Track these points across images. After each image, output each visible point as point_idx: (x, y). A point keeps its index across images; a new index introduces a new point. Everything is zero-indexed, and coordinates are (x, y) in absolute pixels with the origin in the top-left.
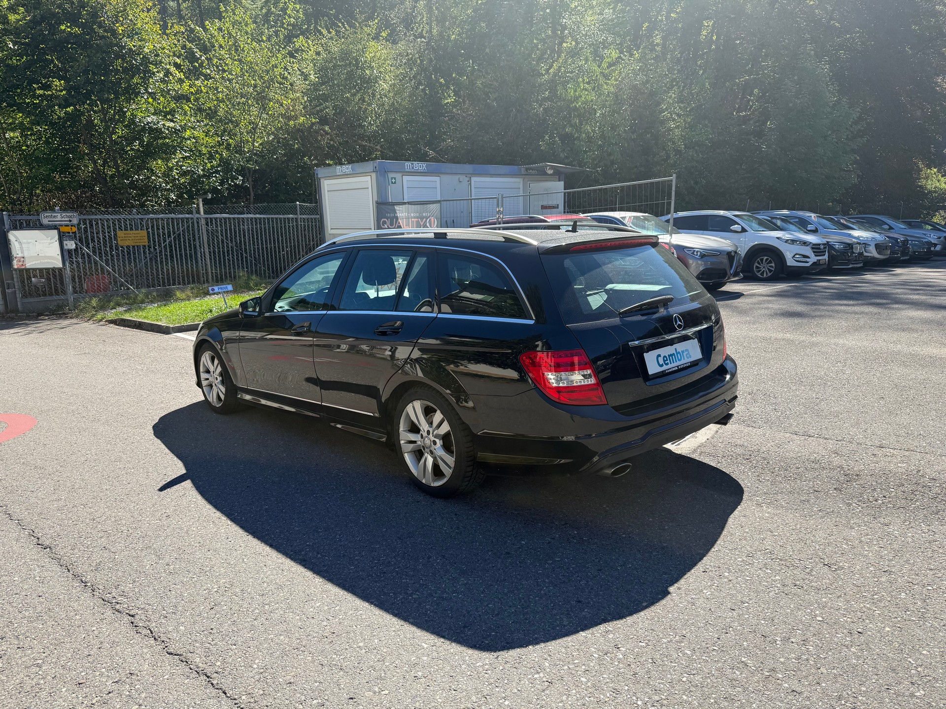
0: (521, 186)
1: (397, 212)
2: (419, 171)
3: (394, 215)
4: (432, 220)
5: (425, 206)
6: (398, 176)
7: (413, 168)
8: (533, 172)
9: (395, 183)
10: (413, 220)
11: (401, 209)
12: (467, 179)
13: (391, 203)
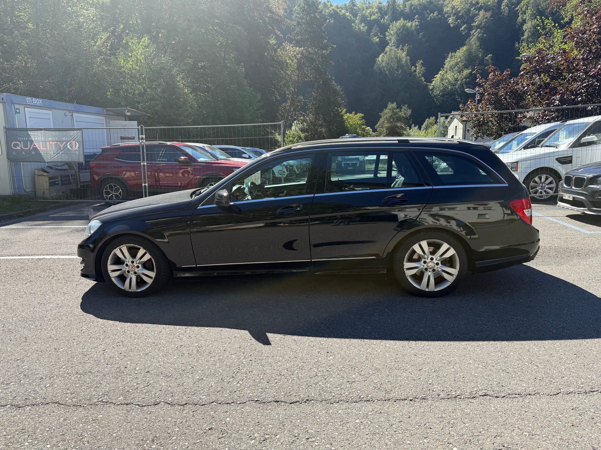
0: (104, 123)
1: (32, 136)
2: (37, 104)
3: (28, 139)
4: (74, 142)
5: (65, 132)
6: (21, 108)
7: (32, 101)
8: (111, 113)
9: (19, 113)
10: (50, 143)
11: (37, 134)
12: (71, 114)
13: (18, 128)
